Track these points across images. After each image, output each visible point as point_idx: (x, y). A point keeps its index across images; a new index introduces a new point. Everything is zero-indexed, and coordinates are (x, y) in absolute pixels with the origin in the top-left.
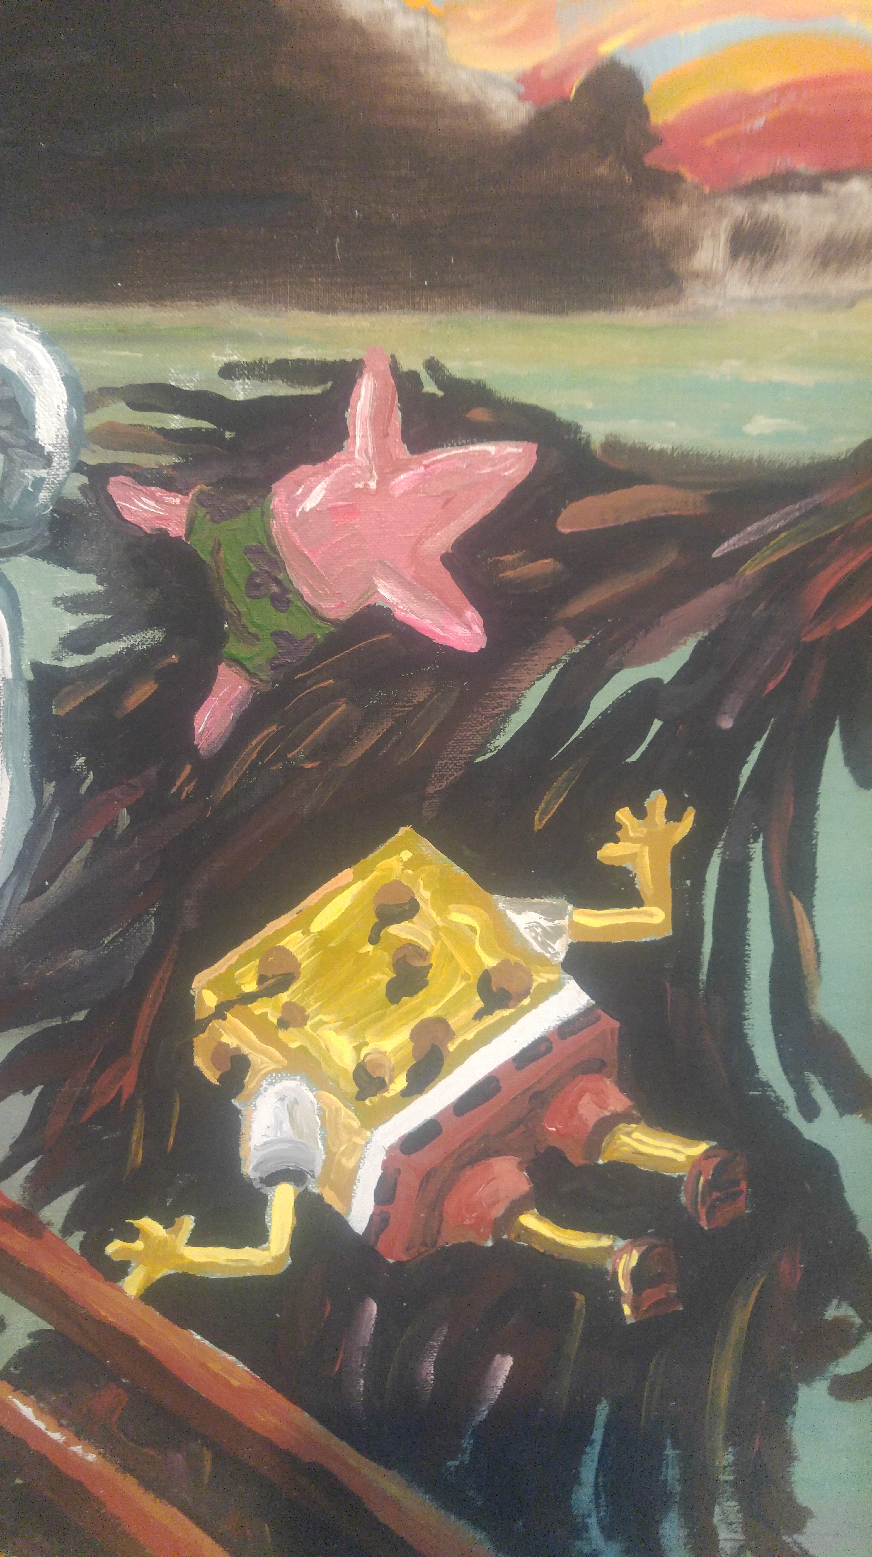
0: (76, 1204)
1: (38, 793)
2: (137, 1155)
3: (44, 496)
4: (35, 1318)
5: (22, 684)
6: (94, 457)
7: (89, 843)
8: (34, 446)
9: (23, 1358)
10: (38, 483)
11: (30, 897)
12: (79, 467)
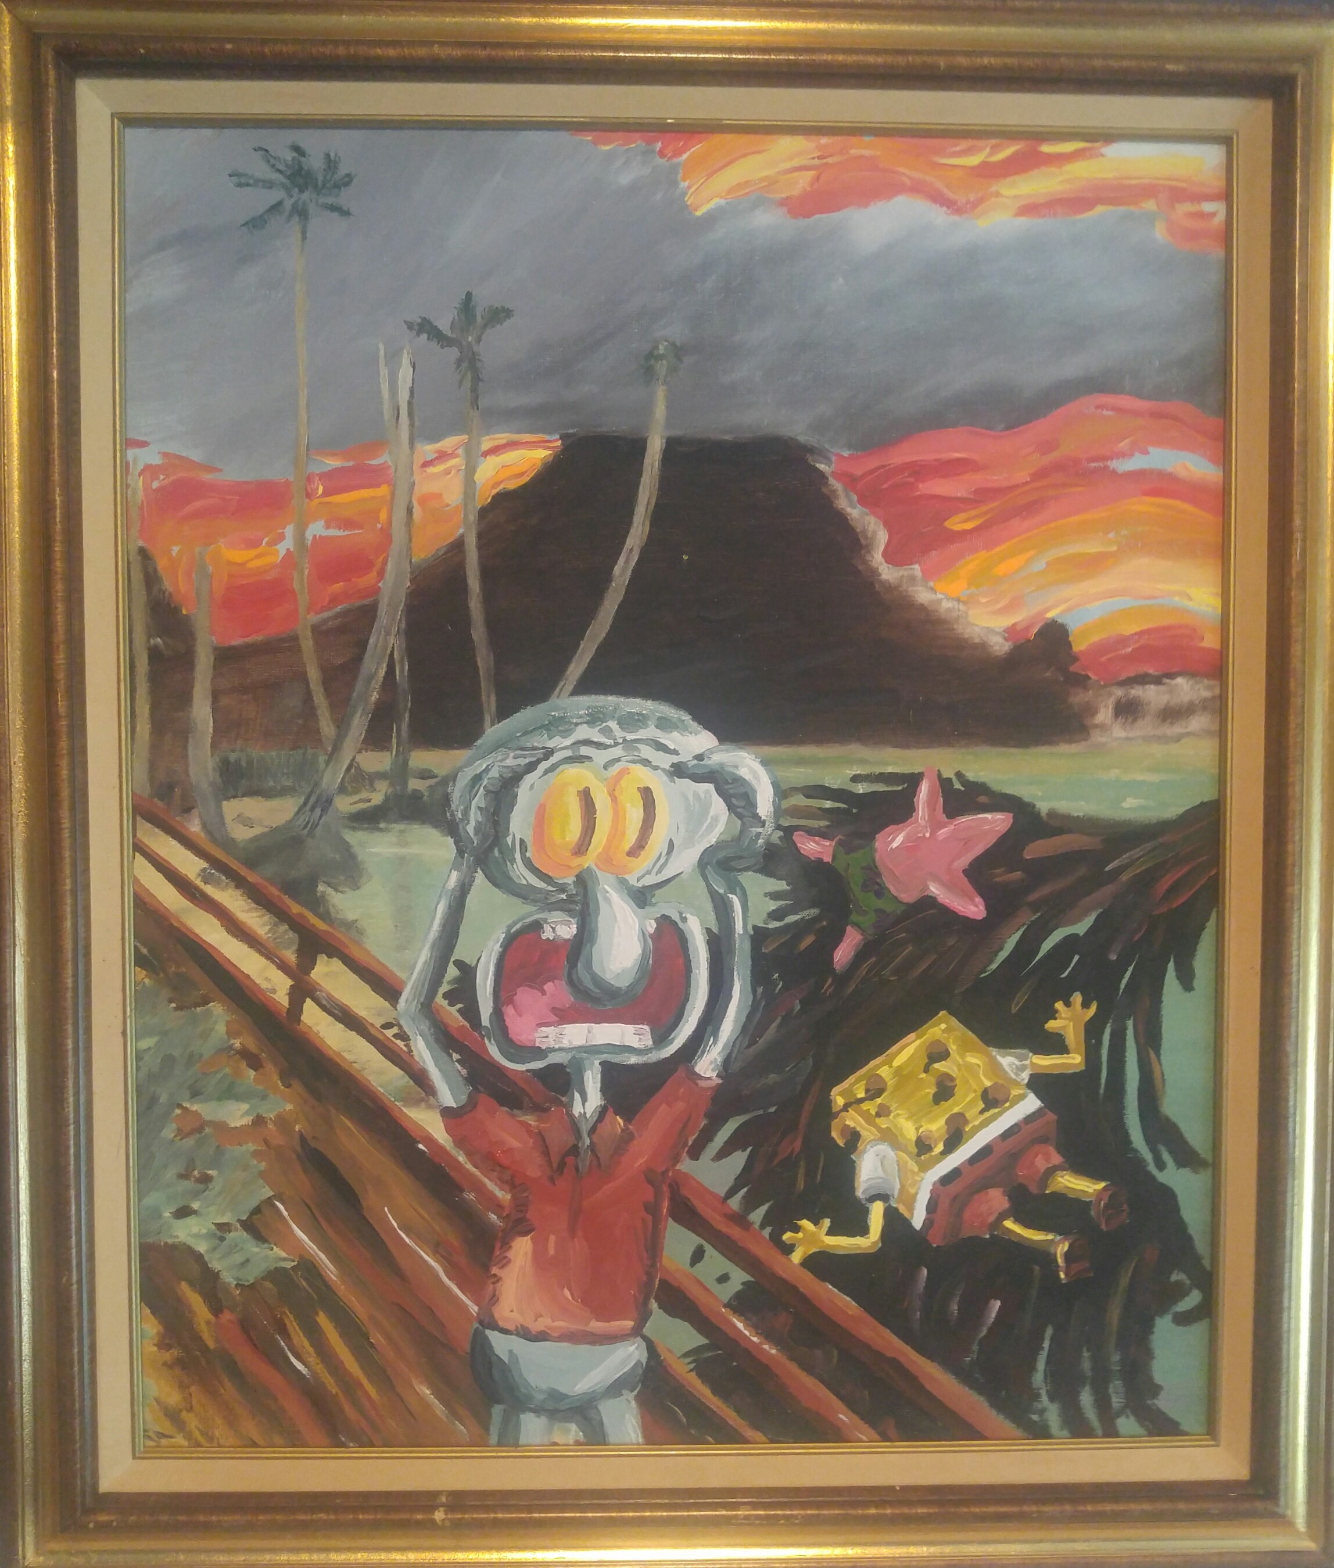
0: (767, 1212)
1: (754, 991)
2: (801, 1184)
3: (761, 841)
4: (745, 1274)
5: (747, 936)
6: (786, 822)
7: (779, 1020)
8: (756, 817)
9: (738, 1295)
10: (759, 835)
11: (748, 1047)
12: (779, 827)
